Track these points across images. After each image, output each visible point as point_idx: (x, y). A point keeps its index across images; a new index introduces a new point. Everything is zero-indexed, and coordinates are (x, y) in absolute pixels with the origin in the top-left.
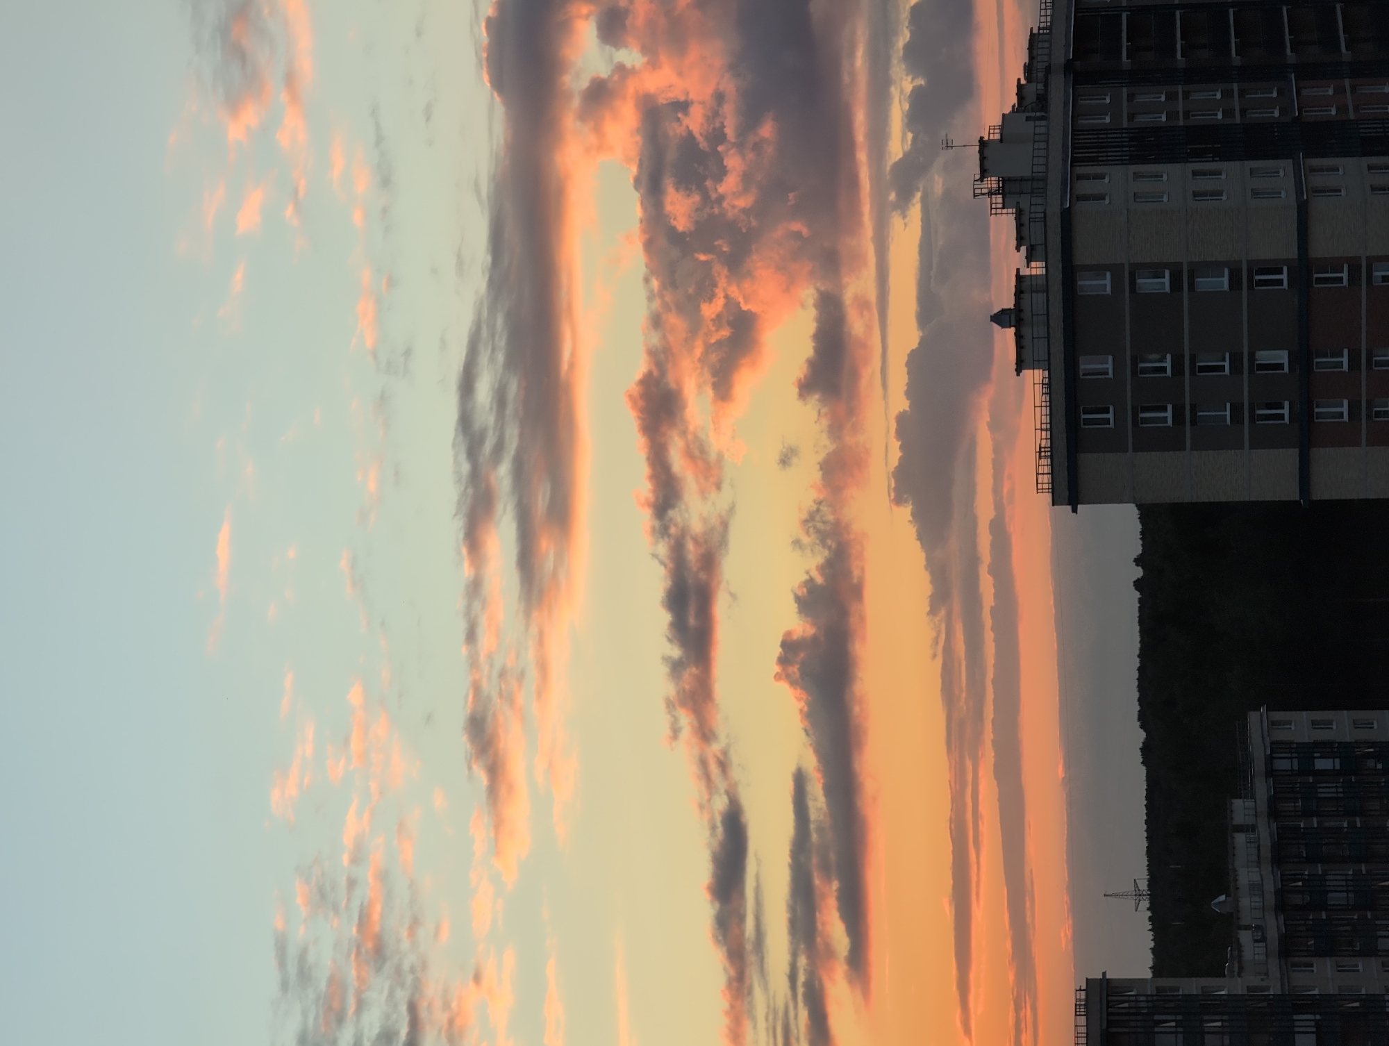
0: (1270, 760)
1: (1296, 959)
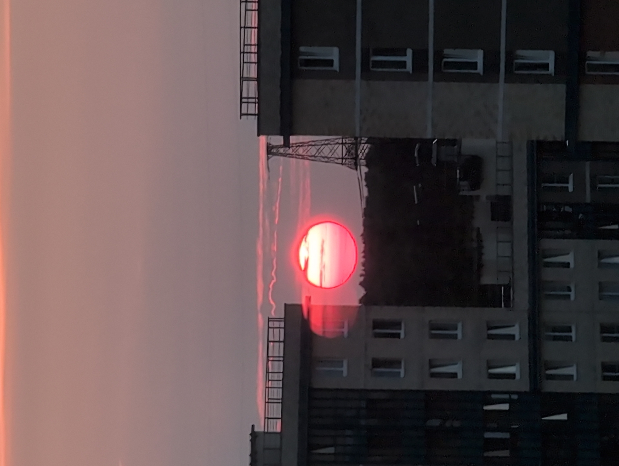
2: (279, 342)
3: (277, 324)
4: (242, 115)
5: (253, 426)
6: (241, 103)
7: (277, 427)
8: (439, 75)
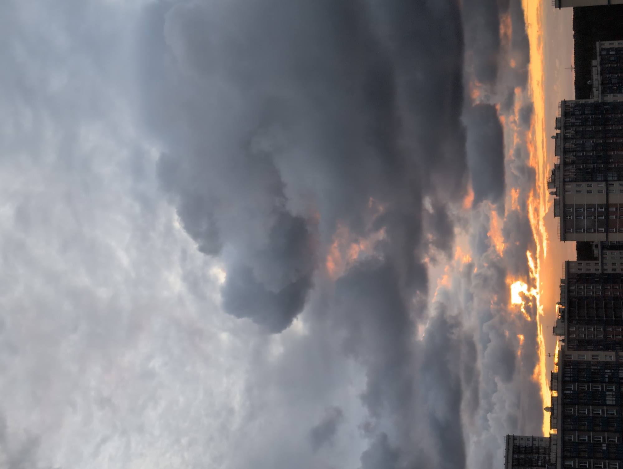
0: (600, 52)
1: (605, 95)
4: (558, 239)
6: (558, 236)
7: (564, 278)
8: (587, 232)
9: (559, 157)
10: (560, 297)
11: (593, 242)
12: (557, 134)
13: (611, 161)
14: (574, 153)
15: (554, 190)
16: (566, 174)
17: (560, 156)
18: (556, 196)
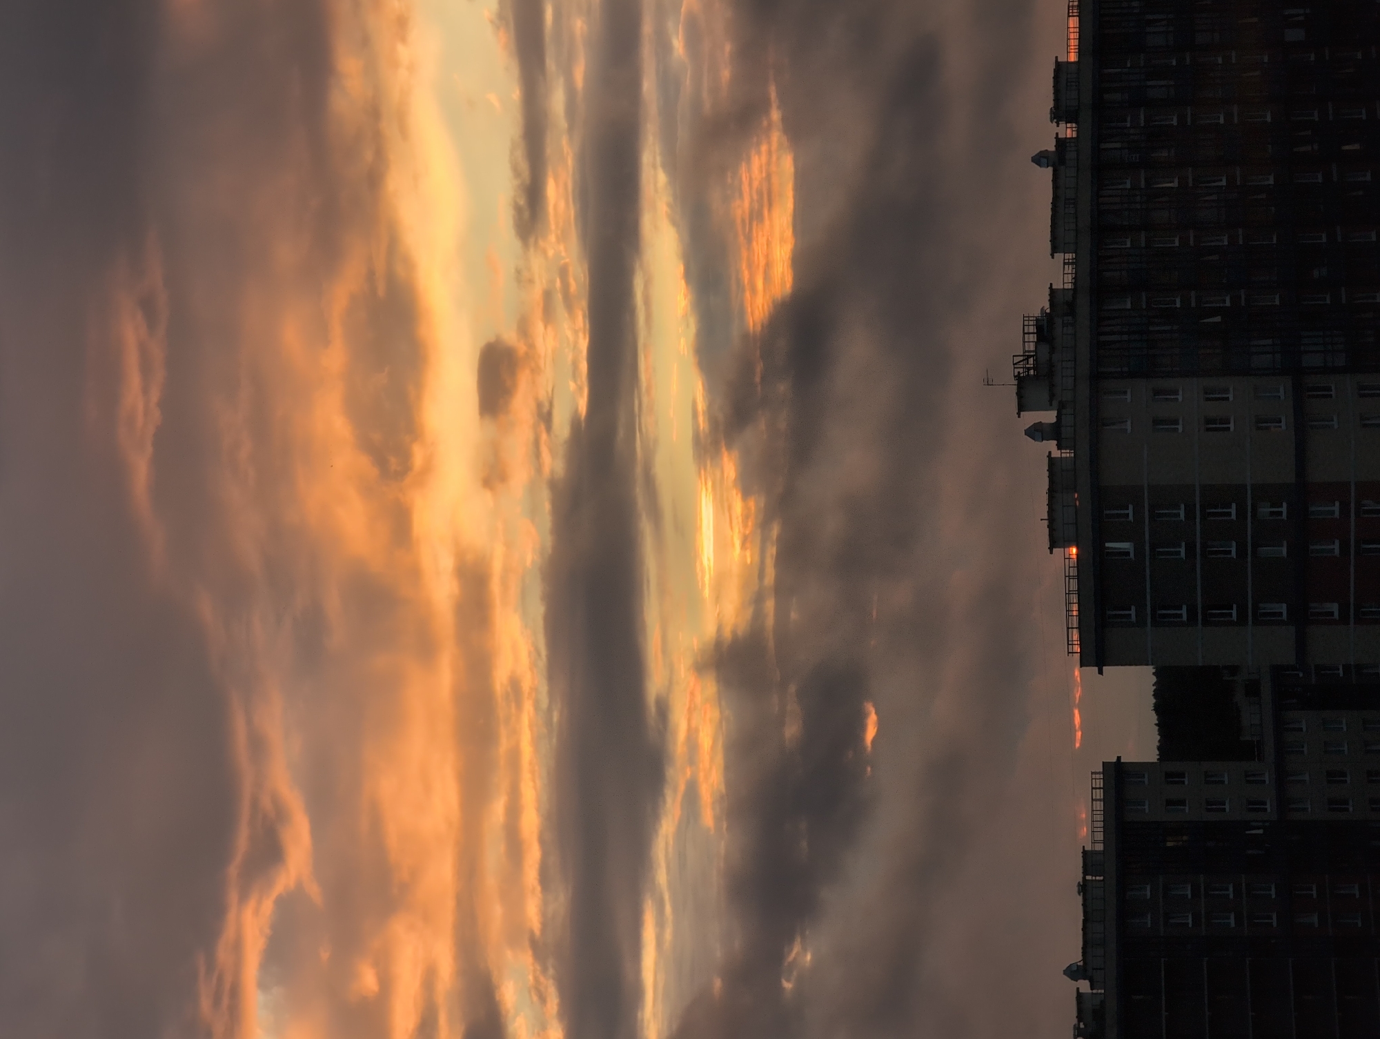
2: (1100, 788)
3: (1098, 776)
4: (1069, 653)
5: (1084, 847)
6: (1068, 644)
7: (1100, 847)
8: (1206, 622)
9: (1069, 256)
10: (1080, 944)
11: (1234, 670)
12: (1061, 143)
13: (1316, 273)
14: (1143, 235)
15: (1049, 417)
16: (1103, 338)
17: (1076, 253)
18: (1059, 447)
